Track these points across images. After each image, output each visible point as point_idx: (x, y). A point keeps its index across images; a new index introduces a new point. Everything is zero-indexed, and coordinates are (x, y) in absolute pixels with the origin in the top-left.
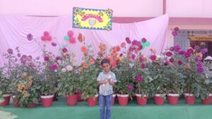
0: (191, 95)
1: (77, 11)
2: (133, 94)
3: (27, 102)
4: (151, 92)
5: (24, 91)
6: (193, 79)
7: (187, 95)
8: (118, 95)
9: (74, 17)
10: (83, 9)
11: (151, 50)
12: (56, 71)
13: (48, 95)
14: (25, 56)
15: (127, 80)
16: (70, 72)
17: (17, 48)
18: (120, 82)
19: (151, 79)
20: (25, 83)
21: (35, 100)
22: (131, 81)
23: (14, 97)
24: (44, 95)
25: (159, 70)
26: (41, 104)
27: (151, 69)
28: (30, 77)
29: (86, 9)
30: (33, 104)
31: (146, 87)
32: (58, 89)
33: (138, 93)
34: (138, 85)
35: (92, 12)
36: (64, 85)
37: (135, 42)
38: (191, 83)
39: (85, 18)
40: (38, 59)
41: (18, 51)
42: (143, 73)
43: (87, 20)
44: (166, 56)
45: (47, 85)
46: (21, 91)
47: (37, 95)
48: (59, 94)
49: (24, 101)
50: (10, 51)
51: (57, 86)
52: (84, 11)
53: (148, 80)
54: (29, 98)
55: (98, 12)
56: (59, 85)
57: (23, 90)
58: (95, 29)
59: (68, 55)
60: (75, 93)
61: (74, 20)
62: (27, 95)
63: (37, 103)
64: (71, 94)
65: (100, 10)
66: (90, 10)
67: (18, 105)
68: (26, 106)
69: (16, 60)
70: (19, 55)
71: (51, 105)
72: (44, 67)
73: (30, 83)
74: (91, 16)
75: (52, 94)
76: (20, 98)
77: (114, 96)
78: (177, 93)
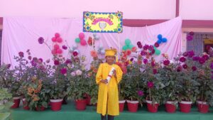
0: (205, 103)
1: (87, 15)
2: (144, 100)
3: (36, 106)
4: (162, 99)
5: (34, 95)
6: (207, 86)
7: (200, 102)
8: (128, 101)
9: (84, 21)
10: (92, 13)
11: (163, 55)
12: (65, 75)
13: (57, 99)
14: (35, 59)
15: (137, 86)
16: (80, 76)
17: (28, 51)
18: (129, 87)
19: (163, 86)
20: (35, 86)
21: (44, 104)
22: (141, 87)
23: (24, 100)
24: (53, 99)
25: (171, 76)
26: (51, 107)
27: (163, 74)
28: (40, 81)
29: (96, 13)
30: (42, 108)
31: (158, 93)
32: (67, 93)
33: (149, 100)
34: (149, 91)
35: (102, 16)
36: (73, 89)
37: (146, 47)
38: (205, 91)
39: (95, 22)
40: (48, 62)
41: (29, 54)
42: (155, 79)
43: (98, 24)
44: (179, 62)
45: (56, 89)
46: (31, 95)
47: (46, 98)
48: (68, 99)
50: (21, 54)
51: (66, 91)
52: (94, 15)
53: (160, 86)
54: (39, 101)
55: (108, 15)
56: (69, 90)
57: (32, 93)
58: (105, 32)
59: (78, 59)
60: (85, 98)
61: (84, 24)
62: (36, 98)
63: (47, 107)
64: (80, 99)
65: (110, 13)
66: (100, 13)
67: (27, 108)
68: (35, 109)
69: (27, 62)
70: (30, 58)
71: (59, 109)
72: (54, 71)
73: (40, 86)
74: (101, 19)
75: (61, 98)
76: (30, 101)
77: (124, 102)
78: (190, 101)
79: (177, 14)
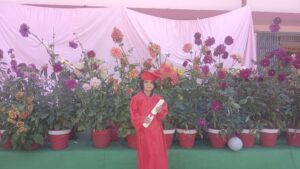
3: (23, 141)
5: (19, 122)
7: (291, 130)
8: (180, 131)
11: (234, 57)
12: (73, 90)
13: (61, 129)
14: (23, 65)
15: (194, 106)
18: (182, 108)
19: (237, 106)
20: (22, 107)
21: (38, 138)
23: (2, 132)
24: (53, 129)
25: (248, 89)
26: (49, 144)
28: (31, 99)
30: (34, 144)
32: (77, 120)
33: (213, 128)
36: (87, 112)
37: (210, 41)
40: (45, 69)
41: (13, 56)
45: (58, 114)
46: (14, 122)
47: (41, 128)
48: (80, 129)
49: (20, 138)
51: (76, 117)
53: (233, 107)
54: (29, 133)
56: (80, 113)
57: (16, 119)
60: (107, 128)
62: (23, 128)
63: (42, 143)
64: (100, 128)
67: (9, 147)
68: (22, 148)
70: (13, 62)
71: (65, 147)
73: (31, 108)
75: (67, 128)
76: (12, 134)
77: (172, 132)
78: (276, 128)
79: (244, 3)
